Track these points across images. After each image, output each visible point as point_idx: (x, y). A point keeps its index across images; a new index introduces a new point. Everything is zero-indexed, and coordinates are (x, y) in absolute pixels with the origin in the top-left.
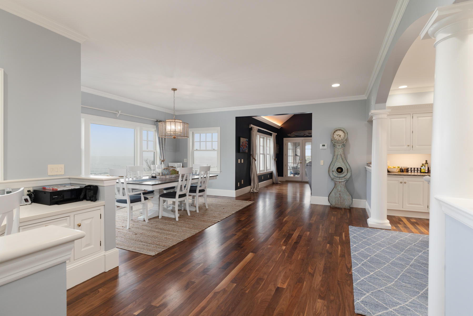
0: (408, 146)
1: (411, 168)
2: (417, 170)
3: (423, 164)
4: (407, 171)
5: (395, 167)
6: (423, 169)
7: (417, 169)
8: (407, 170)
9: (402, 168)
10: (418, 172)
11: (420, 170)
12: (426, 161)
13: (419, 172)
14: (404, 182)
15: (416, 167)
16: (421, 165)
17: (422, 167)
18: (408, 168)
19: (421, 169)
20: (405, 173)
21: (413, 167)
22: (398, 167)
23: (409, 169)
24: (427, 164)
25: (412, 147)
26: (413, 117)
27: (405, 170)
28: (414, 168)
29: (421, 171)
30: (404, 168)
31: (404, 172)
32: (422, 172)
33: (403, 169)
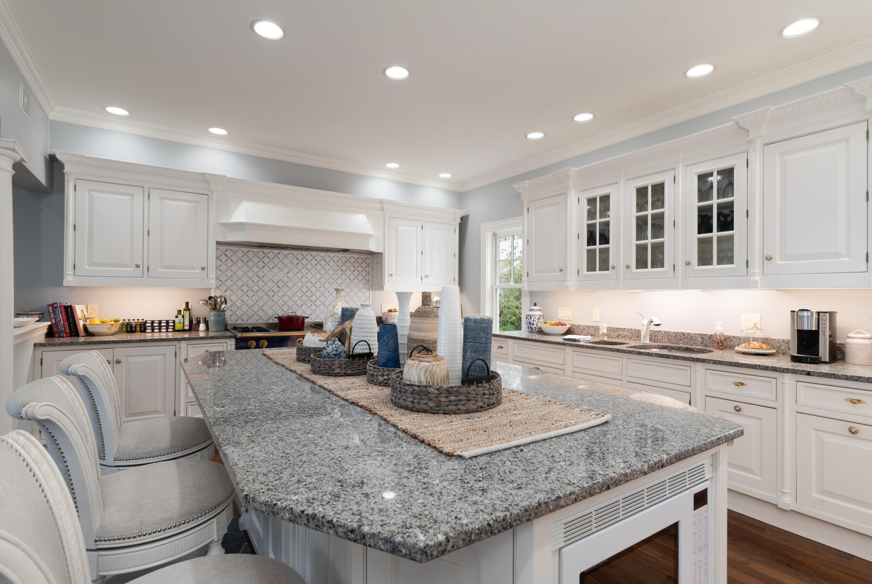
0: (138, 266)
1: (153, 322)
2: (165, 324)
3: (180, 311)
4: (143, 329)
5: (105, 320)
6: (178, 322)
7: (167, 322)
8: (143, 326)
9: (131, 321)
10: (169, 330)
11: (173, 324)
12: (187, 304)
13: (171, 330)
14: (115, 359)
15: (164, 317)
16: (176, 313)
17: (177, 317)
18: (146, 322)
19: (174, 322)
20: (138, 336)
21: (156, 318)
22: (116, 321)
23: (147, 325)
24: (188, 312)
25: (147, 271)
26: (150, 196)
27: (138, 326)
28: (160, 322)
29: (174, 326)
30: (136, 321)
31: (134, 332)
32: (176, 329)
33: (134, 326)
